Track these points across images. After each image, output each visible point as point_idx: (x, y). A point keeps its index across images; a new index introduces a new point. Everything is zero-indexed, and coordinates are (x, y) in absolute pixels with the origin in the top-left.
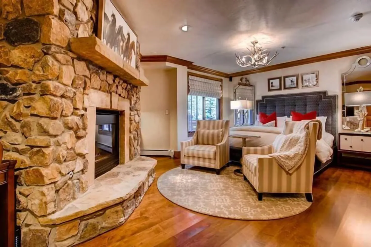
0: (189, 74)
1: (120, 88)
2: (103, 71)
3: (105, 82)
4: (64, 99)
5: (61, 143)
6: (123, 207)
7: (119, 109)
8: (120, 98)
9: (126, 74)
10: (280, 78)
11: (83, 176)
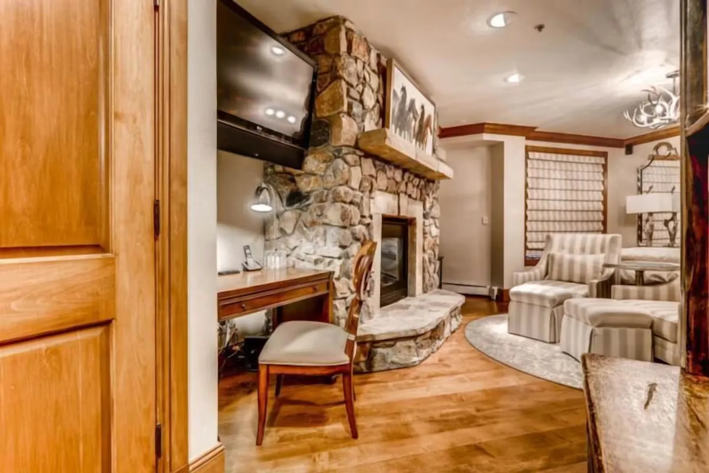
0: (528, 149)
1: (410, 185)
2: (390, 166)
3: (392, 180)
4: (352, 206)
5: (350, 255)
6: (417, 344)
7: (409, 216)
8: (411, 200)
9: (419, 165)
11: (369, 299)
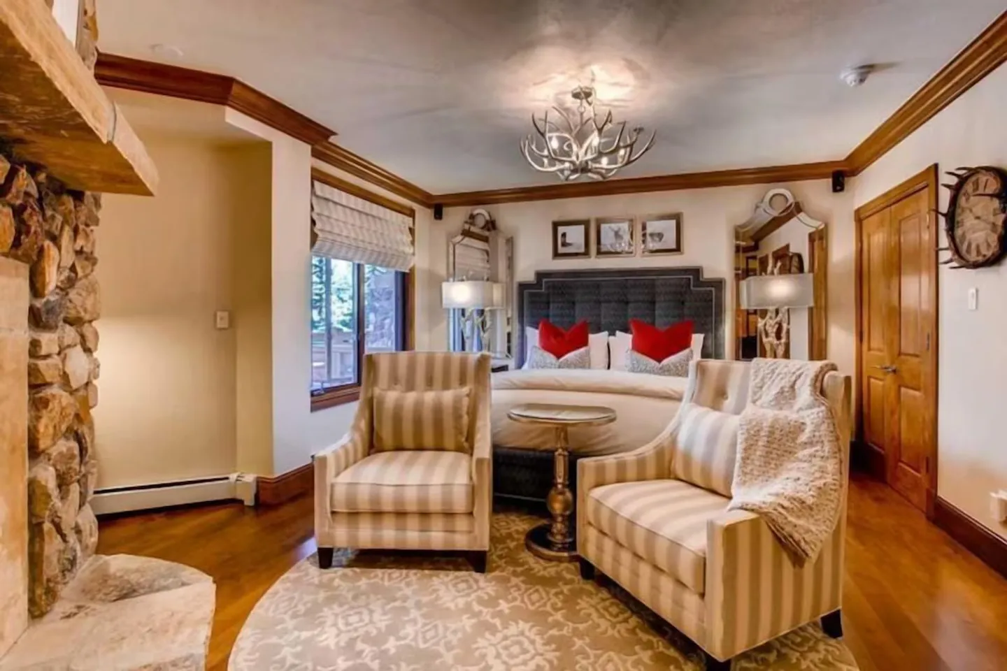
10: (586, 223)
